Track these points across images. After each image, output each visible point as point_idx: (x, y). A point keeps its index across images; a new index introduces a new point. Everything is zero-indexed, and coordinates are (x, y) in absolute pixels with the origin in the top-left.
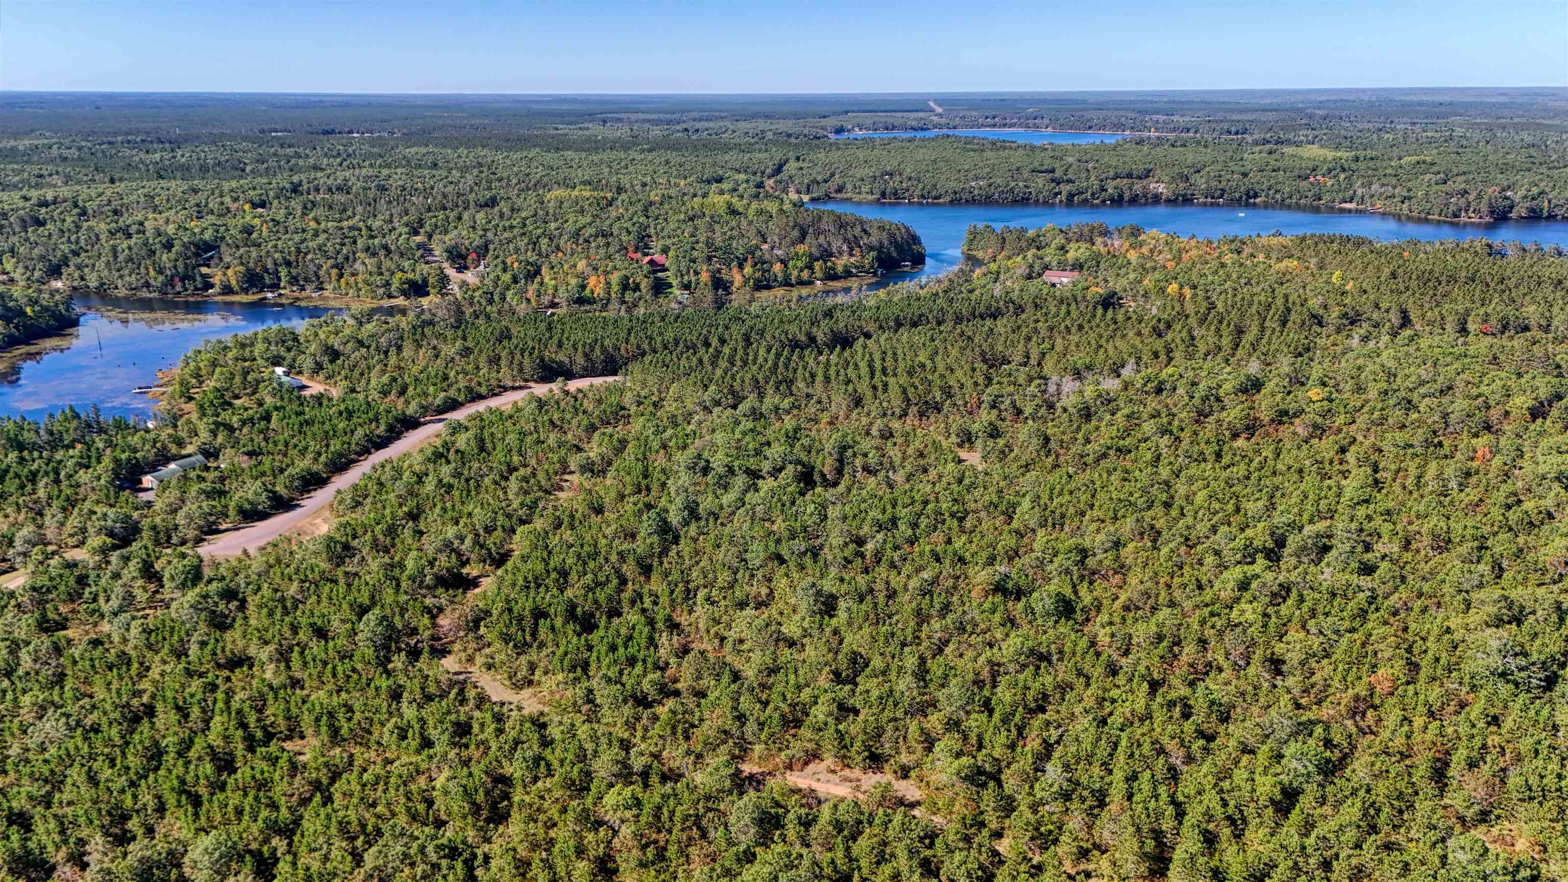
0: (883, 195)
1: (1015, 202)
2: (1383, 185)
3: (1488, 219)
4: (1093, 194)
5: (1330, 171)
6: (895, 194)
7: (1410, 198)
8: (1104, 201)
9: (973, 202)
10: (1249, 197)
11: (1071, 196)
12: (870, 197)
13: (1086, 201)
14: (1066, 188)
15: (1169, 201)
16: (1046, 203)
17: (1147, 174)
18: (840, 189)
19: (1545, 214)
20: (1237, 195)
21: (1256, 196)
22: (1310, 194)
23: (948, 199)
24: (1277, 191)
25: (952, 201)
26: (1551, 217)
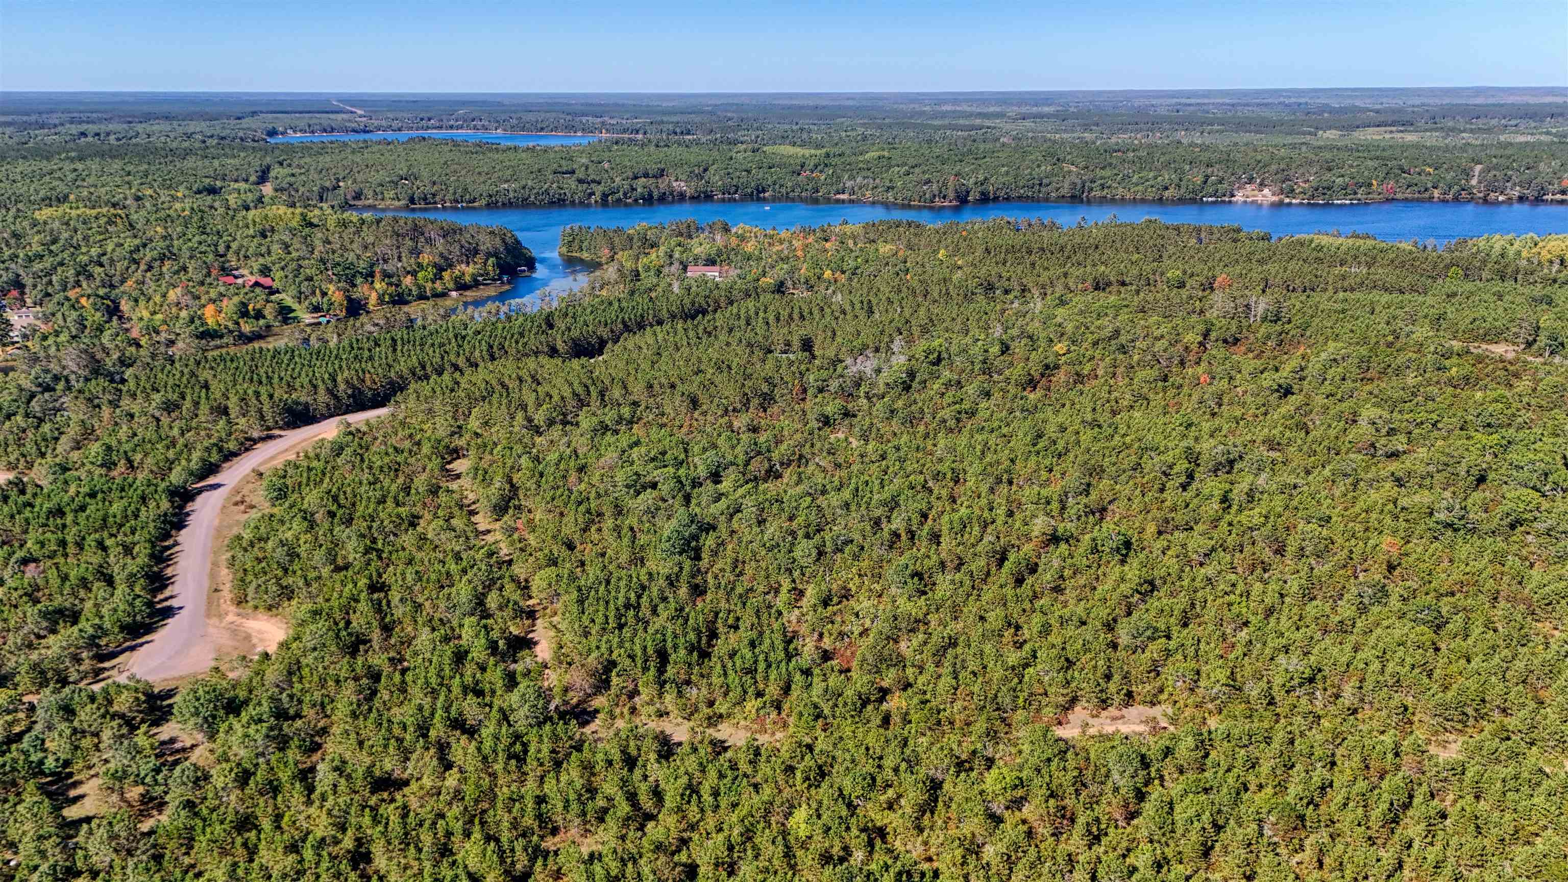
0: (412, 200)
1: (552, 203)
2: (864, 178)
3: (954, 203)
4: (625, 194)
5: (816, 166)
6: (425, 199)
7: (893, 188)
8: (636, 200)
9: (509, 205)
10: (759, 192)
11: (605, 196)
12: (396, 203)
13: (619, 200)
14: (599, 190)
15: (692, 198)
16: (581, 203)
17: (661, 173)
18: (358, 196)
19: (992, 197)
20: (749, 191)
21: (764, 191)
22: (809, 187)
23: (484, 202)
24: (781, 186)
25: (488, 205)
26: (996, 199)
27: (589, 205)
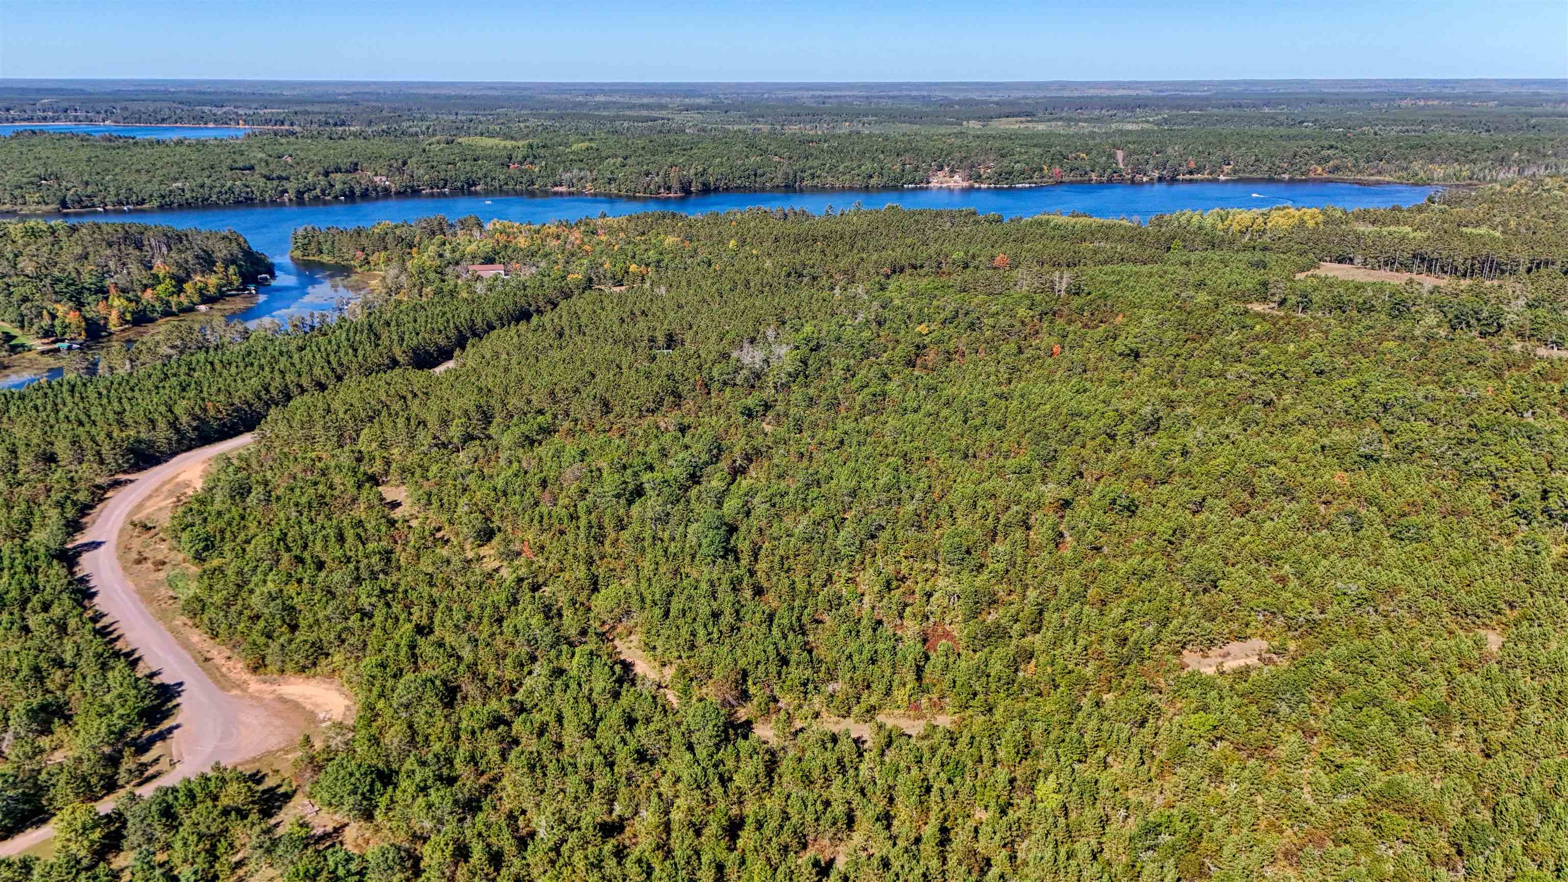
0: (64, 204)
1: (238, 203)
2: (581, 169)
3: (679, 194)
4: (323, 191)
5: (525, 158)
6: (80, 202)
7: (615, 180)
8: (336, 197)
9: (187, 206)
10: (470, 186)
11: (299, 194)
12: (44, 208)
13: (317, 198)
14: (292, 187)
15: (398, 193)
16: (273, 202)
17: (354, 168)
19: (712, 187)
20: (459, 184)
21: (475, 185)
22: (524, 180)
23: (156, 204)
24: (493, 179)
25: (161, 207)
26: (716, 189)
27: (283, 204)
